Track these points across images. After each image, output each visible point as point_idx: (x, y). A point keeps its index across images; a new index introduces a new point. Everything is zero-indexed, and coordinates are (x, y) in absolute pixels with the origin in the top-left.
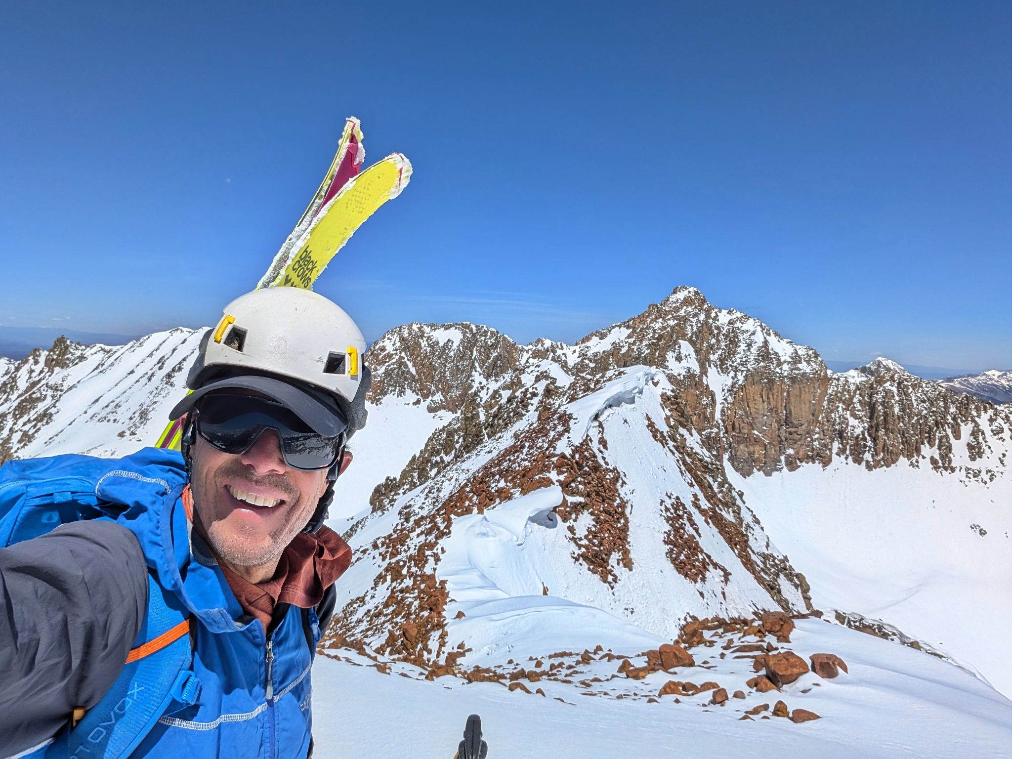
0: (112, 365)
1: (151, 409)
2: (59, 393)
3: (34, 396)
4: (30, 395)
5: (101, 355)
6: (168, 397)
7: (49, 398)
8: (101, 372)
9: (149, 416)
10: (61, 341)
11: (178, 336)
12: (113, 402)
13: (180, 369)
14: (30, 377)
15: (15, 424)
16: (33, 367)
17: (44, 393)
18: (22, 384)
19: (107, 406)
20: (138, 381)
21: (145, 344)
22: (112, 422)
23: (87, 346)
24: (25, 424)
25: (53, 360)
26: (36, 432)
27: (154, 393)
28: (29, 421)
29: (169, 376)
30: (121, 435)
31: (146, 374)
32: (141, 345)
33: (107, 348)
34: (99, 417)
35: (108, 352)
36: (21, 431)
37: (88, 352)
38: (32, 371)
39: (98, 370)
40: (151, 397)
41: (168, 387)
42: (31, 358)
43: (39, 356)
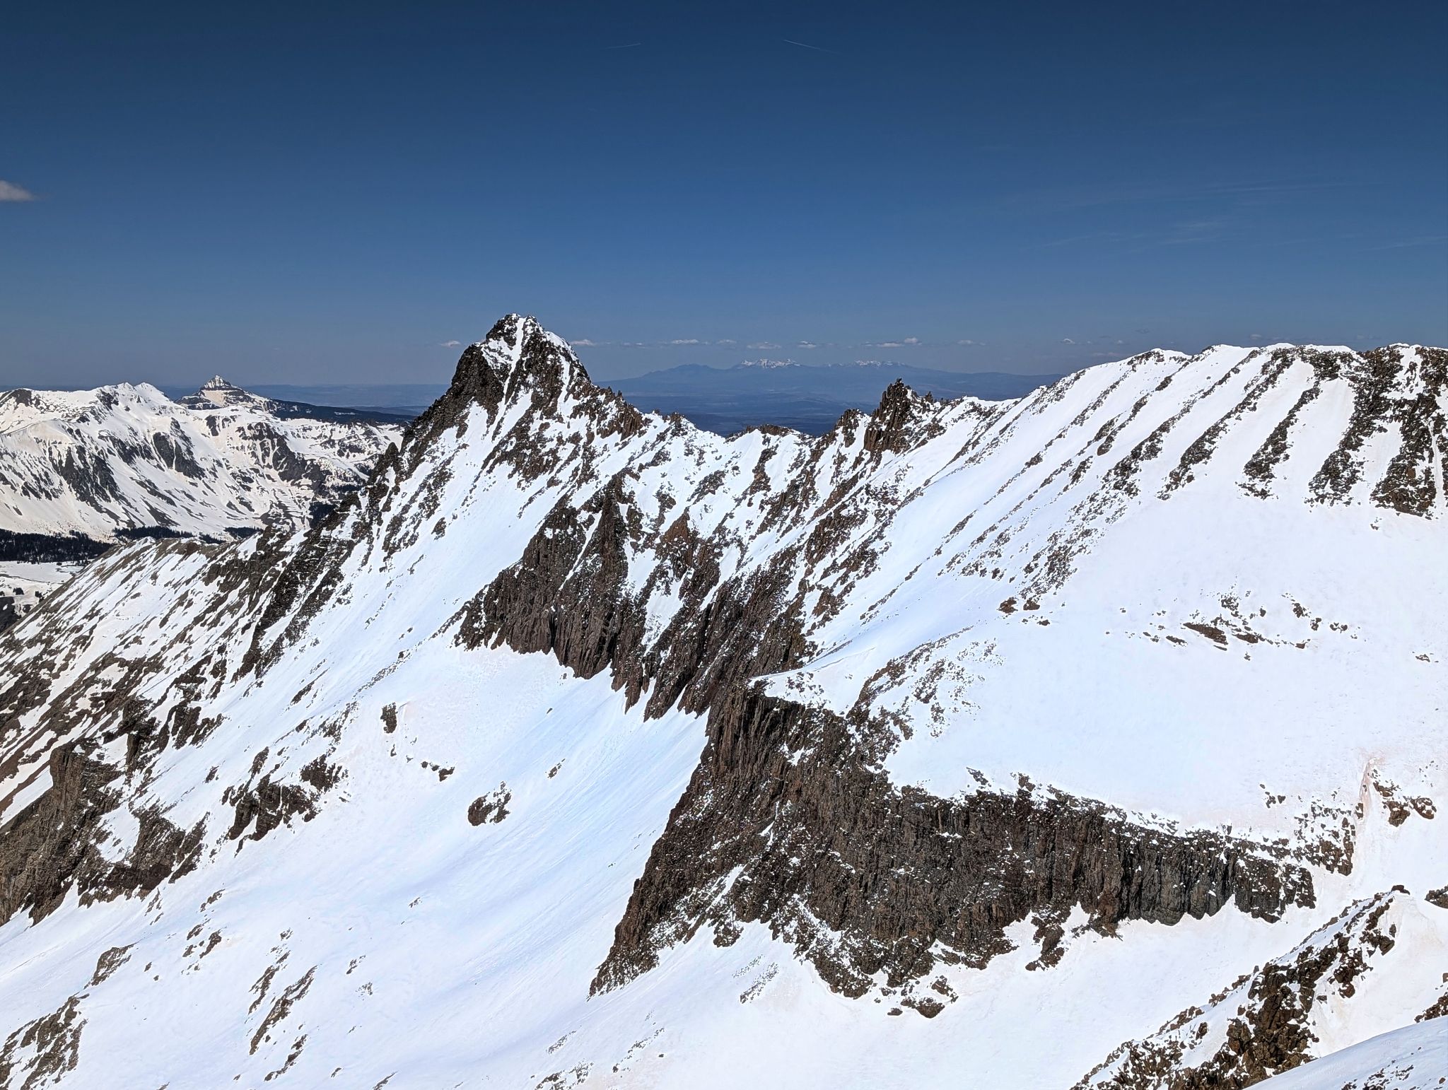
0: (995, 442)
1: (1075, 548)
2: (890, 507)
3: (844, 513)
4: (837, 511)
5: (973, 421)
6: (1120, 520)
7: (871, 518)
8: (972, 460)
9: (1072, 565)
10: (897, 391)
11: (1150, 371)
12: (993, 529)
13: (1153, 451)
14: (838, 473)
15: (809, 572)
16: (844, 451)
17: (862, 507)
18: (824, 487)
19: (981, 539)
20: (1047, 481)
21: (1067, 393)
22: (989, 575)
23: (945, 403)
24: (826, 574)
25: (880, 433)
26: (846, 591)
27: (1084, 511)
28: (834, 566)
29: (1124, 468)
30: (1007, 607)
31: (1068, 463)
32: (1059, 395)
33: (986, 405)
34: (964, 563)
35: (987, 414)
36: (820, 587)
37: (947, 416)
38: (841, 459)
39: (966, 457)
40: (1078, 519)
41: (1121, 494)
42: (839, 431)
43: (856, 426)
